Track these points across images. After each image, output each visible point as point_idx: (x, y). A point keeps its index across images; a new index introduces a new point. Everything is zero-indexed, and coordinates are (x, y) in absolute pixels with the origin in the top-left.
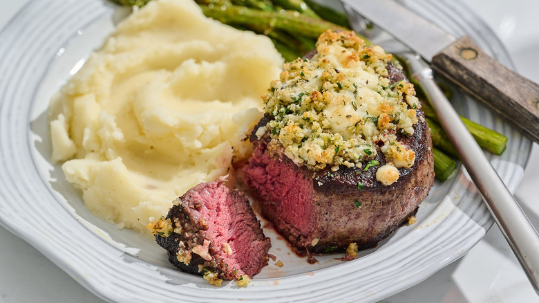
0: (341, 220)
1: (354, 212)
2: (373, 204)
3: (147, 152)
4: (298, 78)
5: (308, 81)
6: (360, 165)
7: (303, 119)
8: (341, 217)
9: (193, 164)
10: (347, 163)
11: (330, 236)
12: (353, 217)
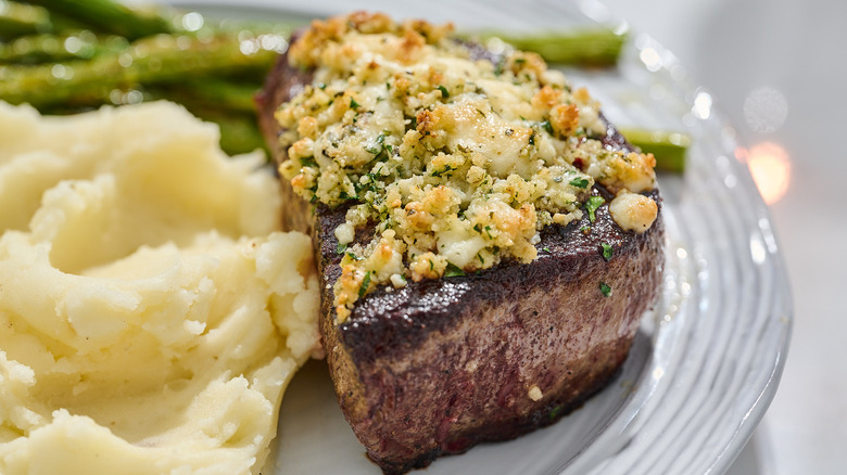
0: (579, 335)
1: (600, 309)
2: (629, 280)
3: (76, 391)
4: (350, 114)
5: (372, 112)
6: (579, 214)
7: (434, 175)
8: (579, 329)
9: (189, 376)
10: (559, 217)
11: (561, 380)
12: (599, 320)
